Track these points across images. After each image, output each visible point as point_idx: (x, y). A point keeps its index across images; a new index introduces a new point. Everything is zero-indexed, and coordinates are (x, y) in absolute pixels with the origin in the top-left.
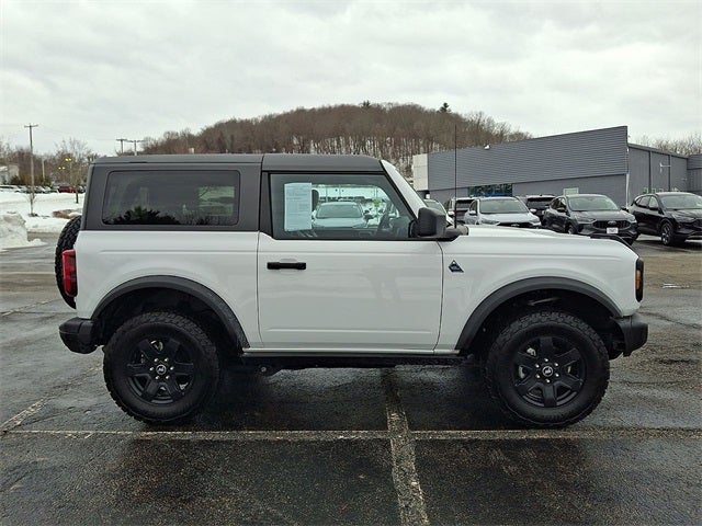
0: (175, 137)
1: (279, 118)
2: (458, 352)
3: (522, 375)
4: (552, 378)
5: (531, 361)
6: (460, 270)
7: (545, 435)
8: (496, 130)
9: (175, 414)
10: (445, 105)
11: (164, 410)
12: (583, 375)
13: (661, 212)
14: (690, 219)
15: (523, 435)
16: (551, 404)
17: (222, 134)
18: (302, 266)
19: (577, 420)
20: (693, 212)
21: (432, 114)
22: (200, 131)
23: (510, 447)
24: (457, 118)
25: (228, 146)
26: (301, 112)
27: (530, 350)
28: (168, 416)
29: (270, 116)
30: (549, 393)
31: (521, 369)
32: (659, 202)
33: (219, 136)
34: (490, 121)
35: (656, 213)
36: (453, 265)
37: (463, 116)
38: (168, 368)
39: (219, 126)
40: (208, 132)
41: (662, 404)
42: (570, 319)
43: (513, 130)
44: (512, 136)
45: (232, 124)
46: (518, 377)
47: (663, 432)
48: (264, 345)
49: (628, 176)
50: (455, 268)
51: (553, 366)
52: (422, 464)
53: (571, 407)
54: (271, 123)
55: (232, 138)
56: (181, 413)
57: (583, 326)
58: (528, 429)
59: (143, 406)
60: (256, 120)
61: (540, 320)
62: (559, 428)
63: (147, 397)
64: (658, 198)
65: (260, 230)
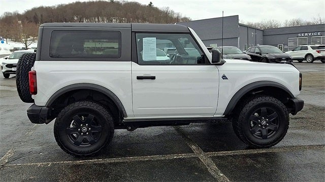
0: (10, 15)
1: (67, 6)
2: (224, 116)
3: (252, 125)
4: (266, 126)
5: (257, 118)
6: (227, 79)
7: (264, 151)
8: (175, 16)
9: (92, 151)
10: (151, 3)
11: (86, 150)
12: (278, 124)
13: (261, 54)
14: (274, 57)
15: (255, 152)
16: (265, 137)
17: (36, 14)
18: (153, 78)
19: (276, 144)
20: (275, 54)
21: (144, 7)
22: (24, 12)
23: (254, 157)
24: (156, 9)
25: (40, 19)
26: (78, 3)
27: (256, 114)
28: (88, 152)
29: (62, 5)
30: (264, 133)
31: (252, 122)
32: (260, 50)
33: (34, 14)
34: (172, 12)
35: (258, 55)
36: (224, 76)
37: (160, 9)
38: (88, 129)
39: (34, 10)
40: (28, 13)
41: (304, 136)
42: (274, 99)
43: (183, 16)
44: (182, 19)
45: (41, 9)
46: (251, 126)
47: (311, 147)
48: (134, 116)
49: (239, 38)
50: (224, 77)
51: (266, 121)
52: (220, 166)
53: (274, 138)
54: (62, 9)
55: (42, 15)
56: (95, 151)
57: (279, 102)
58: (256, 149)
59: (75, 148)
60: (54, 6)
61: (262, 100)
62: (268, 147)
63: (77, 144)
64: (259, 48)
65: (132, 60)
